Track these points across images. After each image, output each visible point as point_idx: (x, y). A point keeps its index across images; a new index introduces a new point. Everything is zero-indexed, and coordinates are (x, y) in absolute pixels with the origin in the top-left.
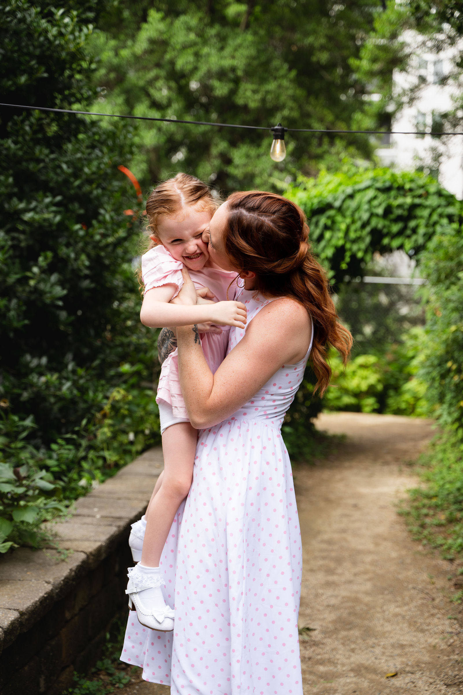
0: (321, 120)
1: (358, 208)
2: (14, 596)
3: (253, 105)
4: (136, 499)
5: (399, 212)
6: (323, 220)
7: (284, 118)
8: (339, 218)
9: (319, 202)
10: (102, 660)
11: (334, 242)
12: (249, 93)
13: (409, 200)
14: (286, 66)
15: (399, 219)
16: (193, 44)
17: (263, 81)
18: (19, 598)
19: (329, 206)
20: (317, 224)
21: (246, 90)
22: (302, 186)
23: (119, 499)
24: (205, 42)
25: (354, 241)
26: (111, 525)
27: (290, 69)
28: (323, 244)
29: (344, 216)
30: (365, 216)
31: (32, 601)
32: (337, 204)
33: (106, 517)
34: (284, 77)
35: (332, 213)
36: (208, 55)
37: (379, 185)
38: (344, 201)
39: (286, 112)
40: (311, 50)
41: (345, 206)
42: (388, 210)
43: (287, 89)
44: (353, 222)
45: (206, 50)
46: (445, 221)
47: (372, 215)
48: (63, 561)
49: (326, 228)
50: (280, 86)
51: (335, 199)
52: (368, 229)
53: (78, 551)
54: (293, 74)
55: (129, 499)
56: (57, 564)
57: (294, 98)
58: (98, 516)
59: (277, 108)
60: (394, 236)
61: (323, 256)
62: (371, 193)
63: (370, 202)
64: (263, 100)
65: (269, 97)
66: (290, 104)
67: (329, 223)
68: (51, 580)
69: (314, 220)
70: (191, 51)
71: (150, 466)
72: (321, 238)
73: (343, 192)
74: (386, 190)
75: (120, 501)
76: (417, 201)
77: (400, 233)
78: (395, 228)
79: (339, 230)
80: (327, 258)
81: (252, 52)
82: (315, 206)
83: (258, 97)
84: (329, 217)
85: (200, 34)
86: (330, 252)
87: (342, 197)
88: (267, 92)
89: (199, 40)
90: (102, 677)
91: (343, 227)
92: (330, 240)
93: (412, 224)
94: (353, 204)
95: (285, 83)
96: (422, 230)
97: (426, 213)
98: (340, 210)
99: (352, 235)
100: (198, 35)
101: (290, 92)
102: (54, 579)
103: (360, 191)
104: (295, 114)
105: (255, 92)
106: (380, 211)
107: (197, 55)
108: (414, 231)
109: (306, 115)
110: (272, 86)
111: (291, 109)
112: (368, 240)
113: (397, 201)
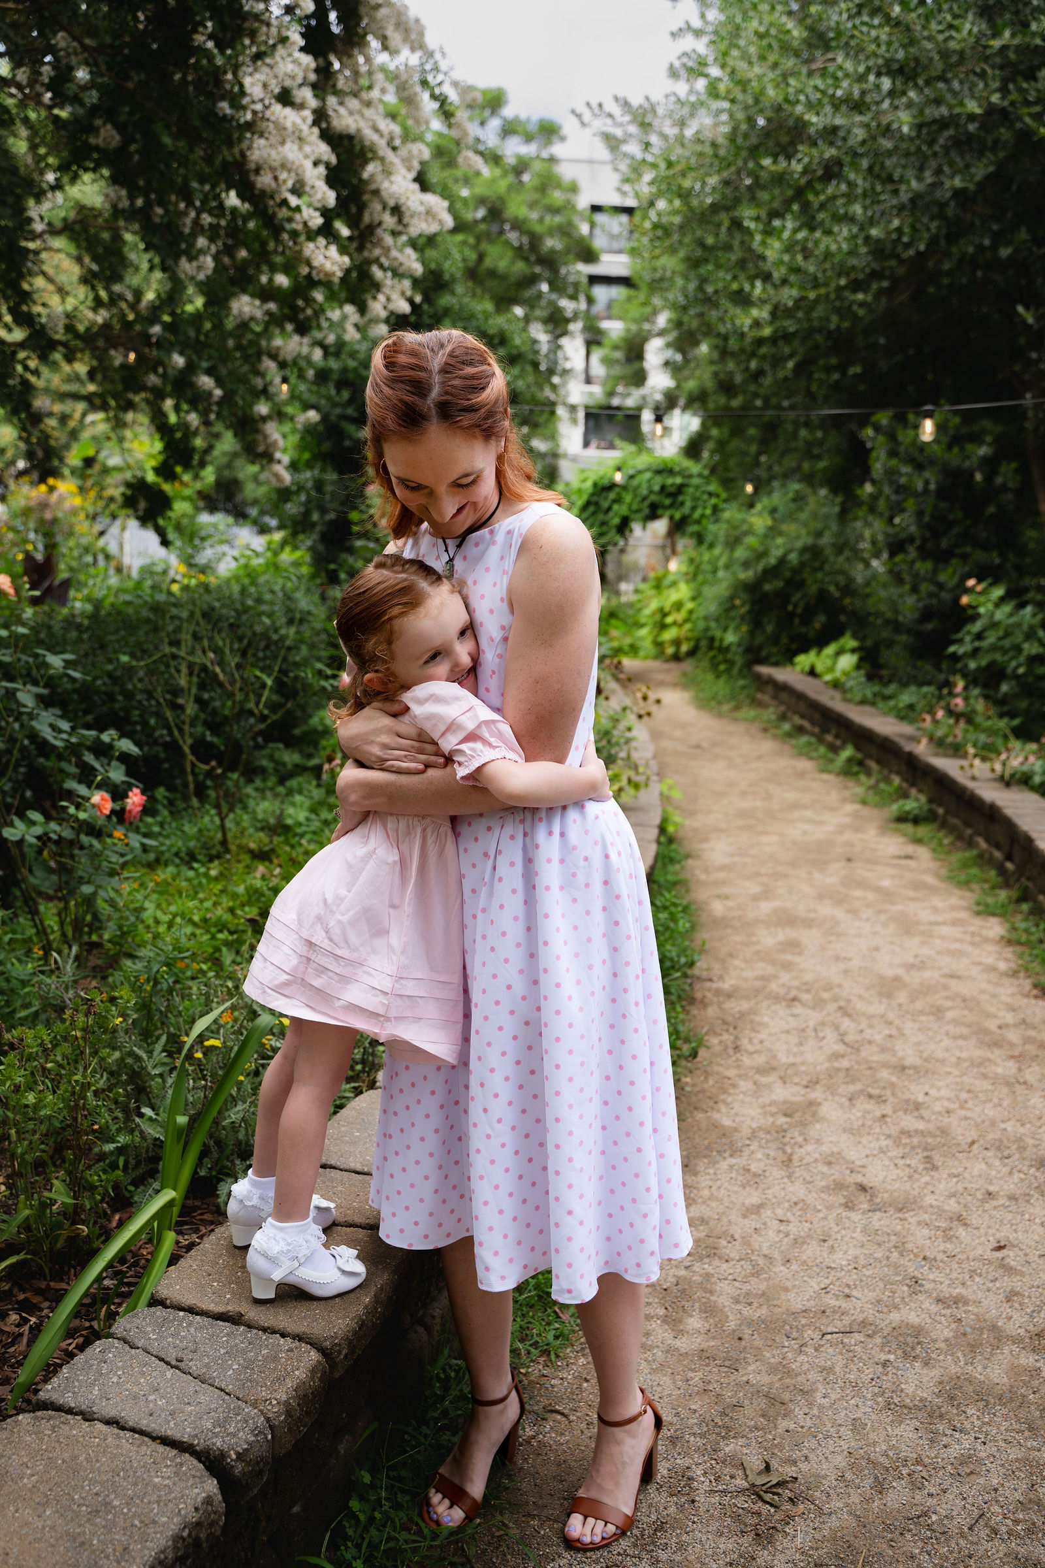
1: (639, 486)
5: (672, 490)
8: (623, 494)
13: (678, 480)
15: (670, 495)
25: (637, 511)
28: (611, 514)
29: (628, 493)
30: (645, 492)
32: (622, 483)
35: (617, 490)
37: (654, 467)
38: (627, 481)
41: (628, 485)
42: (663, 488)
44: (635, 496)
46: (705, 497)
47: (651, 492)
49: (615, 501)
51: (620, 480)
52: (646, 503)
60: (666, 508)
62: (648, 475)
63: (649, 481)
72: (609, 509)
74: (659, 472)
76: (686, 481)
77: (672, 506)
78: (668, 502)
86: (616, 521)
91: (627, 501)
93: (680, 498)
94: (635, 482)
96: (688, 504)
97: (691, 490)
98: (624, 488)
99: (635, 507)
103: (640, 472)
106: (657, 488)
108: (682, 504)
112: (647, 511)
113: (670, 481)
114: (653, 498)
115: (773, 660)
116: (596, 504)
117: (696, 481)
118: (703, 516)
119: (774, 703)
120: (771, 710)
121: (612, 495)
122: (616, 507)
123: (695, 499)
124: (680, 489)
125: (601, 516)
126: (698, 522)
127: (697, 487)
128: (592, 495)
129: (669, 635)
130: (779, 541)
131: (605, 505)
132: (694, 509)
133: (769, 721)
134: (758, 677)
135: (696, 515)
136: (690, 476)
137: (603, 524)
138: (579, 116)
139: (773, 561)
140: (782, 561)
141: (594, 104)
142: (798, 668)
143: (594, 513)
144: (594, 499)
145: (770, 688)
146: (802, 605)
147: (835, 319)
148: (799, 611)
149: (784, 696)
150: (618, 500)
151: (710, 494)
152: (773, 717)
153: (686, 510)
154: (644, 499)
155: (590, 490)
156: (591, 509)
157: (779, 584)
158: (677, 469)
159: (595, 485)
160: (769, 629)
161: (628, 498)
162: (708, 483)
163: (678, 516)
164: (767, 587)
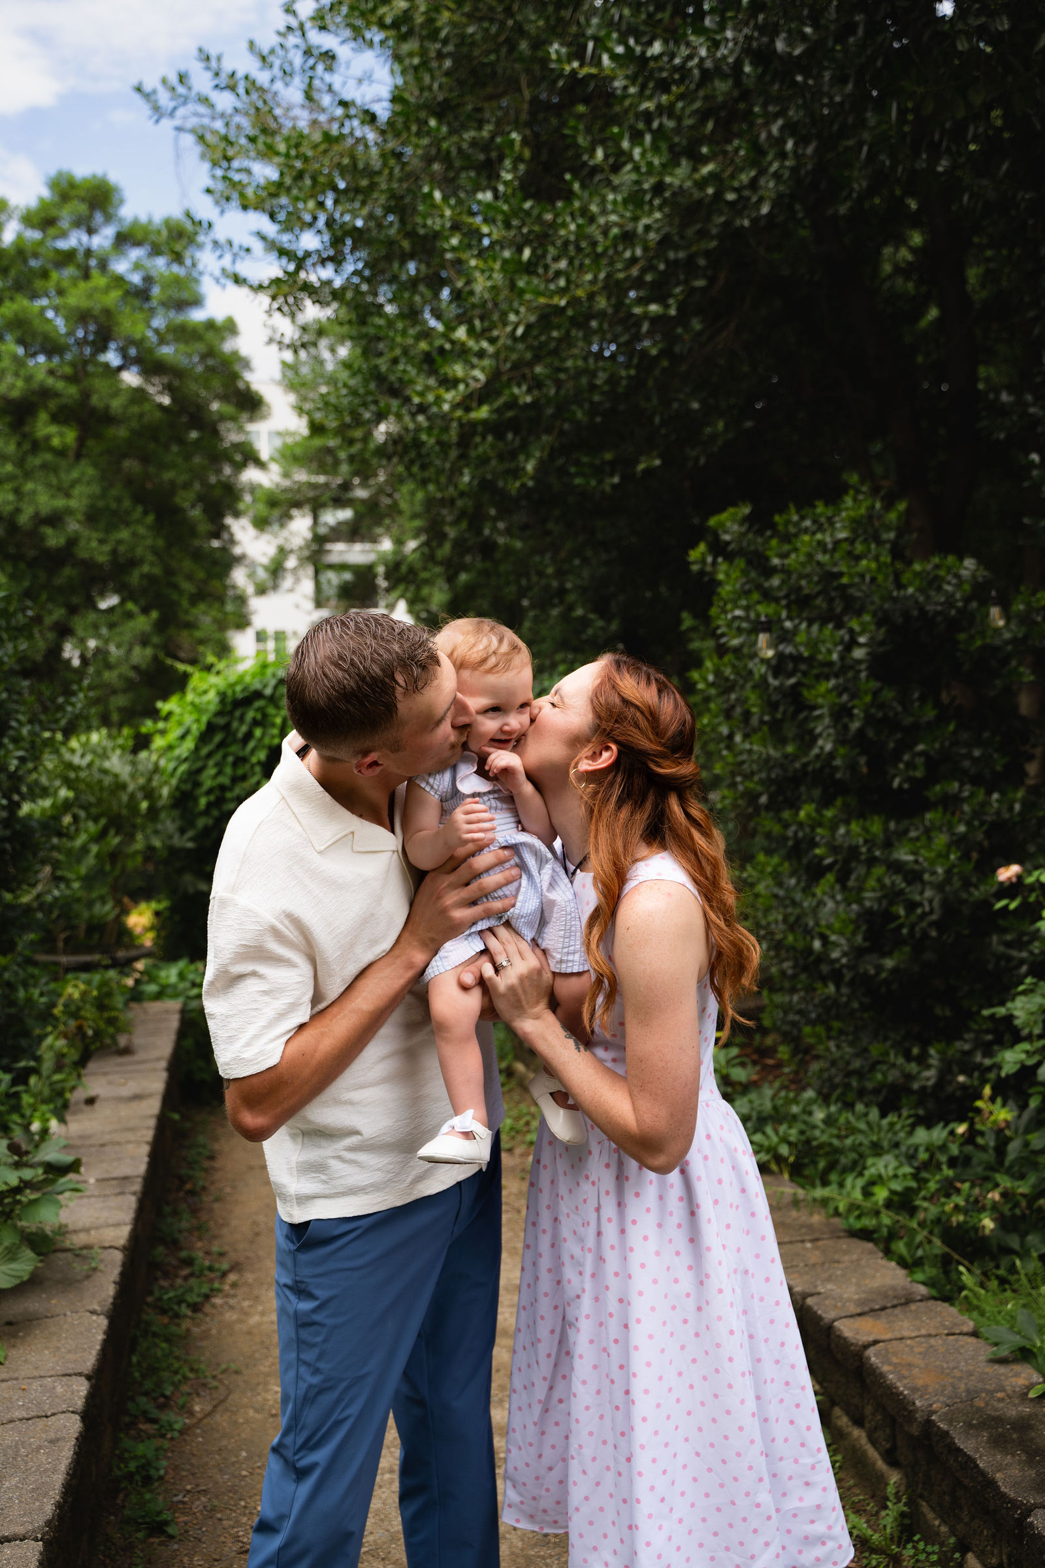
0: (190, 577)
2: (58, 1348)
3: (101, 559)
4: (128, 1142)
6: (250, 715)
7: (142, 576)
8: (271, 710)
9: (244, 689)
10: (133, 1399)
11: (267, 741)
12: (94, 544)
14: (139, 509)
16: (11, 478)
17: (110, 528)
18: (70, 1351)
19: (258, 695)
20: (242, 719)
21: (89, 539)
22: (214, 670)
23: (103, 1145)
24: (28, 475)
26: (122, 1193)
27: (145, 513)
28: (252, 744)
29: (278, 707)
31: (94, 1353)
32: (268, 691)
33: (104, 1180)
34: (138, 522)
35: (259, 703)
36: (34, 492)
38: (276, 688)
39: (146, 569)
40: (173, 488)
41: (278, 693)
43: (144, 537)
45: (29, 486)
48: (95, 1269)
49: (255, 723)
50: (134, 534)
51: (265, 686)
53: (105, 1248)
54: (150, 519)
55: (118, 1143)
56: (88, 1277)
57: (155, 551)
58: (92, 1181)
59: (133, 563)
61: (254, 760)
64: (114, 552)
65: (122, 549)
66: (150, 557)
67: (259, 716)
68: (97, 1308)
69: (238, 713)
70: (8, 486)
71: (110, 1083)
72: (249, 736)
73: (274, 675)
75: (106, 1149)
79: (273, 725)
80: (259, 763)
81: (96, 489)
82: (240, 696)
83: (107, 548)
84: (258, 710)
85: (20, 463)
87: (273, 682)
88: (119, 542)
89: (18, 472)
90: (142, 1426)
91: (278, 721)
92: (261, 740)
95: (142, 530)
98: (271, 699)
100: (15, 465)
101: (149, 542)
102: (99, 1304)
104: (157, 571)
105: (101, 541)
107: (17, 491)
109: (169, 572)
110: (124, 534)
111: (152, 564)
122: (258, 732)
125: (233, 748)
128: (219, 714)
143: (222, 745)
144: (221, 721)
155: (213, 708)
156: (218, 738)
159: (222, 696)
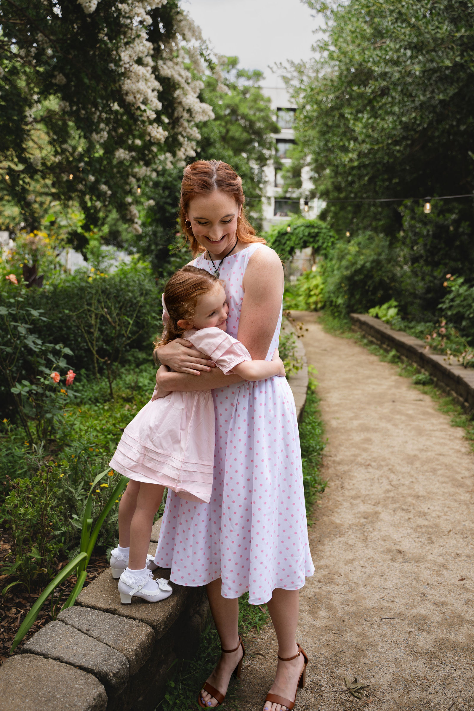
1: (298, 233)
5: (314, 235)
8: (292, 237)
13: (316, 230)
15: (312, 237)
25: (298, 244)
28: (286, 245)
30: (301, 236)
32: (291, 232)
35: (289, 235)
37: (305, 224)
38: (293, 231)
42: (309, 234)
44: (297, 237)
46: (328, 238)
47: (304, 236)
49: (288, 240)
51: (290, 230)
52: (302, 241)
60: (311, 243)
62: (303, 228)
63: (303, 231)
72: (285, 243)
74: (307, 227)
76: (320, 231)
77: (313, 242)
78: (311, 240)
86: (288, 249)
93: (317, 238)
94: (297, 231)
96: (321, 241)
97: (322, 235)
98: (292, 234)
99: (297, 242)
103: (299, 227)
106: (306, 234)
108: (318, 241)
112: (302, 244)
113: (312, 231)
114: (305, 238)
115: (359, 311)
116: (279, 241)
117: (324, 231)
118: (327, 246)
119: (359, 330)
120: (359, 333)
121: (286, 237)
122: (288, 242)
123: (324, 239)
124: (317, 234)
125: (281, 247)
126: (325, 249)
127: (325, 233)
128: (278, 237)
129: (312, 300)
130: (362, 257)
131: (283, 241)
132: (323, 243)
133: (357, 339)
134: (352, 319)
135: (324, 246)
136: (322, 229)
137: (282, 250)
138: (271, 68)
139: (359, 266)
140: (363, 266)
141: (278, 63)
142: (370, 315)
143: (278, 245)
144: (279, 239)
145: (358, 324)
146: (372, 286)
147: (386, 158)
148: (371, 289)
149: (364, 327)
150: (289, 239)
151: (331, 237)
152: (359, 337)
153: (320, 243)
154: (301, 239)
155: (277, 235)
156: (277, 243)
157: (362, 277)
158: (316, 225)
159: (279, 232)
160: (357, 297)
161: (294, 238)
162: (330, 231)
163: (316, 246)
164: (356, 278)
